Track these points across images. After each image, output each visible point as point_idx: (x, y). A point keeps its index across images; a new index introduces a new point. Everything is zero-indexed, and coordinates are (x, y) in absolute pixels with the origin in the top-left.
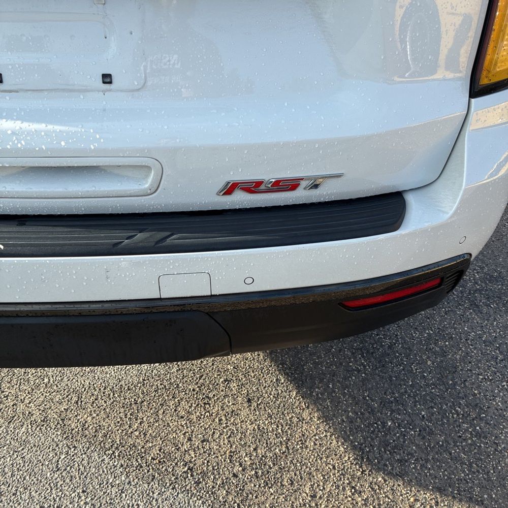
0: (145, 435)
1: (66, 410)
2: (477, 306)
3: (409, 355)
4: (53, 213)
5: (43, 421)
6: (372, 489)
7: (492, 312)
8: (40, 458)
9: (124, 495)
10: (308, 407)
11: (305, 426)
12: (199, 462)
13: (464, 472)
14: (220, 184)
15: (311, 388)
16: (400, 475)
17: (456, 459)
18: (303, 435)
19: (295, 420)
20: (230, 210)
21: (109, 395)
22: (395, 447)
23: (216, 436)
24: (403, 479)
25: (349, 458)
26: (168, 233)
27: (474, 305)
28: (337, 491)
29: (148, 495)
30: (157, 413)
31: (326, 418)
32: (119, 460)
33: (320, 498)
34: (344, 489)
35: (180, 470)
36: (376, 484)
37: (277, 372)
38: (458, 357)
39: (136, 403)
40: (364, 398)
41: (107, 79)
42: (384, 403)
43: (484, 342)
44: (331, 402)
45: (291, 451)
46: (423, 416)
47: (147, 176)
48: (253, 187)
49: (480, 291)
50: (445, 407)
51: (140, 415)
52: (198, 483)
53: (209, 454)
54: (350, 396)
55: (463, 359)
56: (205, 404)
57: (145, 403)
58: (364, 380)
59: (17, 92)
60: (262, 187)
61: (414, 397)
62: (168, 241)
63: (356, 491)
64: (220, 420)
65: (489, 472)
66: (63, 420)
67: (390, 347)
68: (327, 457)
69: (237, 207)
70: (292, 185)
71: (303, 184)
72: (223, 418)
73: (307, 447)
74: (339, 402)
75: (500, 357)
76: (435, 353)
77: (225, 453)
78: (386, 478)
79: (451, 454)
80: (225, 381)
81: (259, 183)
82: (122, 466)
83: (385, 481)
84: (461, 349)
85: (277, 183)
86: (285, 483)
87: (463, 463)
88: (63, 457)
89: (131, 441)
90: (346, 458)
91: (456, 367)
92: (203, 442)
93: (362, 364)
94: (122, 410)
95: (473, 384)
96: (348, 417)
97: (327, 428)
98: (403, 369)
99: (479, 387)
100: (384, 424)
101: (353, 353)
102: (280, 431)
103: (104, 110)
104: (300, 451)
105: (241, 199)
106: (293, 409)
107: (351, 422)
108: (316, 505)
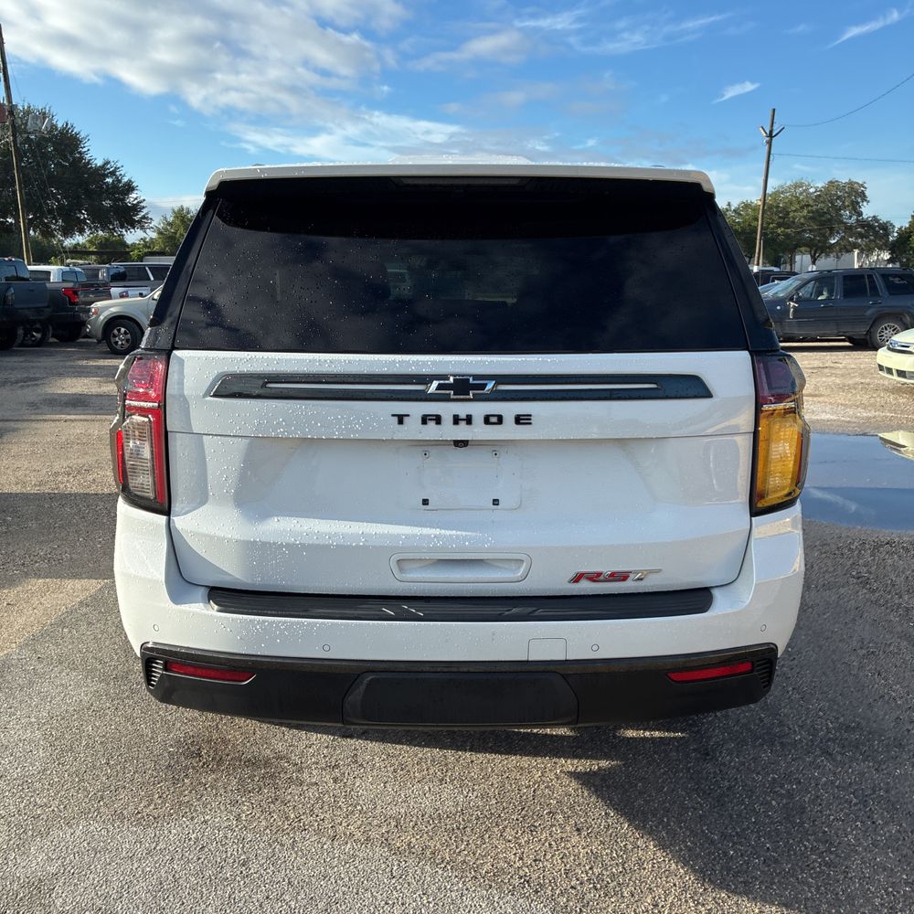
0: (474, 854)
1: (388, 832)
2: (831, 755)
3: (751, 797)
4: (448, 595)
5: (367, 840)
6: (716, 903)
7: (847, 761)
8: (373, 868)
9: (464, 898)
10: (642, 837)
11: (640, 853)
12: (534, 877)
13: (811, 892)
14: (572, 575)
15: (645, 821)
16: (746, 893)
17: (805, 883)
18: (640, 860)
19: (630, 847)
20: (576, 596)
21: (429, 821)
22: (739, 872)
23: (548, 857)
24: (748, 897)
25: (690, 879)
26: (535, 609)
27: (827, 753)
28: (679, 902)
29: (488, 898)
30: (482, 837)
31: (662, 846)
32: (452, 872)
33: (662, 906)
34: (686, 901)
35: (516, 882)
36: (719, 899)
37: (606, 808)
38: (807, 799)
39: (458, 829)
40: (703, 831)
41: (496, 502)
42: (724, 836)
43: (837, 787)
44: (667, 833)
45: (628, 871)
46: (768, 848)
47: (519, 568)
48: (595, 577)
49: (834, 740)
50: (791, 841)
51: (465, 838)
52: (537, 892)
53: (544, 871)
54: (687, 829)
55: (812, 802)
56: (531, 831)
57: (468, 829)
58: (701, 816)
59: (436, 510)
60: (602, 578)
61: (758, 832)
62: (537, 613)
63: (698, 903)
64: (550, 845)
65: (837, 894)
66: (387, 840)
67: (729, 788)
68: (667, 877)
69: (582, 593)
70: (623, 577)
71: (632, 576)
72: (553, 843)
73: (644, 869)
74: (675, 834)
75: (855, 801)
76: (781, 795)
77: (560, 870)
78: (730, 895)
79: (798, 879)
80: (550, 813)
81: (599, 574)
82: (456, 876)
83: (729, 897)
84: (810, 792)
85: (613, 574)
86: (625, 894)
87: (810, 887)
88: (395, 868)
89: (460, 859)
90: (687, 878)
91: (805, 808)
92: (535, 861)
93: (699, 802)
94: (446, 834)
95: (823, 823)
96: (686, 846)
97: (664, 854)
98: (745, 809)
99: (829, 826)
100: (726, 854)
101: (687, 793)
102: (615, 855)
103: (493, 522)
104: (638, 871)
105: (586, 587)
106: (626, 838)
107: (690, 850)
108: (659, 912)
